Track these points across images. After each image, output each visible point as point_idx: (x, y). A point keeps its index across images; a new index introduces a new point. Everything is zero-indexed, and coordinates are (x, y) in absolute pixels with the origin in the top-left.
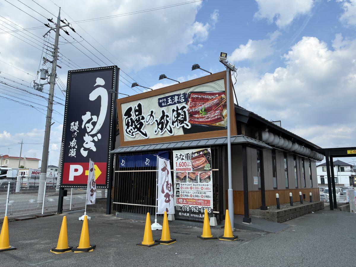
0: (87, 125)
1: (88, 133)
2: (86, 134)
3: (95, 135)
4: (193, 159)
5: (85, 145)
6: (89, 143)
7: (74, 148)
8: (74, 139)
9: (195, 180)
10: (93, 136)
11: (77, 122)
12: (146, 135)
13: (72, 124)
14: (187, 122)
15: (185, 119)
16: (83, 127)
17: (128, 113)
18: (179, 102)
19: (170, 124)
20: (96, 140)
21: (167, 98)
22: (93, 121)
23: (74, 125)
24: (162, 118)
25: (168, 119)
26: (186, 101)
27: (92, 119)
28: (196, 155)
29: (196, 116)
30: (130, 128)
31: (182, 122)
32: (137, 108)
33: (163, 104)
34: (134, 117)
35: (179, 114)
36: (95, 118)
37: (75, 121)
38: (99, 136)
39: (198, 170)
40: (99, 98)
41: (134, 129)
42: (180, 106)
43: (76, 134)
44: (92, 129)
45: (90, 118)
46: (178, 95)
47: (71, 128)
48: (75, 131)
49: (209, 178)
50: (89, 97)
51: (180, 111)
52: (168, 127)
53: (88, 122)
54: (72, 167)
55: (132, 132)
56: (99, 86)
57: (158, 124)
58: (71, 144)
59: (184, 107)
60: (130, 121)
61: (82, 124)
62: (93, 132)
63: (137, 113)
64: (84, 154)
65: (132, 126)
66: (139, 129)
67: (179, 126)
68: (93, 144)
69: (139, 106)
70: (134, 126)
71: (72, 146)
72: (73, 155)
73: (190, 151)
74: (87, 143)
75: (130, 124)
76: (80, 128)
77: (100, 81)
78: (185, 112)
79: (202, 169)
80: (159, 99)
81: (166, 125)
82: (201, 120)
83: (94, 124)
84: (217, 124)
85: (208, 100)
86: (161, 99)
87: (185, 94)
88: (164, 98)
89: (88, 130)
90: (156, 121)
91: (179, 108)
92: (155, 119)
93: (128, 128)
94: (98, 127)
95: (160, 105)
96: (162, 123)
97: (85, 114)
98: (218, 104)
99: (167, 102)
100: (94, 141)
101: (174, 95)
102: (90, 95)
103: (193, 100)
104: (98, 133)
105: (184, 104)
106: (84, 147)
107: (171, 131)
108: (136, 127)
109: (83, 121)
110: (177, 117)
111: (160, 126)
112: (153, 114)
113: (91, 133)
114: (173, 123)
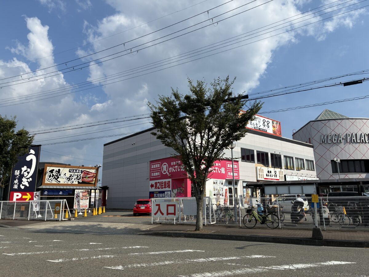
0: (24, 173)
1: (25, 177)
2: (24, 177)
3: (29, 178)
4: (83, 193)
5: (23, 183)
6: (25, 182)
7: (16, 184)
8: (17, 179)
9: (83, 199)
10: (27, 179)
11: (19, 171)
12: (60, 182)
13: (16, 171)
14: (80, 180)
15: (80, 179)
16: (22, 173)
17: (52, 171)
18: (78, 172)
19: (73, 179)
20: (29, 181)
21: (74, 170)
22: (27, 171)
23: (17, 172)
24: (70, 177)
25: (73, 177)
26: (82, 173)
27: (27, 170)
28: (84, 191)
29: (84, 178)
30: (51, 178)
31: (79, 179)
32: (57, 170)
33: (71, 172)
34: (54, 174)
35: (78, 177)
36: (29, 170)
37: (18, 170)
38: (31, 179)
39: (84, 196)
40: (31, 160)
41: (53, 178)
42: (79, 174)
43: (18, 177)
44: (27, 175)
45: (26, 169)
46: (79, 170)
47: (15, 173)
48: (17, 175)
49: (88, 199)
50: (26, 158)
51: (79, 176)
52: (72, 180)
53: (25, 171)
54: (15, 194)
55: (51, 179)
56: (31, 154)
57: (67, 179)
58: (15, 182)
59: (80, 175)
60: (52, 175)
61: (21, 172)
62: (28, 177)
63: (57, 172)
64: (22, 187)
65: (52, 177)
66: (56, 179)
67: (77, 181)
68: (27, 183)
69: (59, 170)
70: (53, 177)
71: (16, 183)
72: (16, 188)
73: (82, 190)
74: (24, 182)
75: (51, 176)
76: (20, 174)
77: (32, 151)
78: (80, 177)
79: (86, 196)
80: (70, 169)
81: (71, 180)
82: (86, 180)
83: (28, 173)
84: (91, 182)
85: (90, 174)
86: (71, 169)
87: (81, 170)
88: (72, 169)
89: (25, 176)
90: (67, 177)
91: (79, 175)
92: (66, 177)
93: (50, 178)
94: (30, 174)
95: (70, 172)
96: (70, 179)
97: (23, 167)
98: (92, 176)
99: (73, 171)
100: (28, 181)
101: (77, 170)
102: (27, 157)
103: (84, 173)
104: (30, 177)
105: (80, 174)
106: (22, 184)
107: (73, 182)
108: (55, 178)
109: (22, 170)
110: (77, 178)
111: (68, 180)
112: (66, 174)
113: (26, 177)
114: (75, 179)
